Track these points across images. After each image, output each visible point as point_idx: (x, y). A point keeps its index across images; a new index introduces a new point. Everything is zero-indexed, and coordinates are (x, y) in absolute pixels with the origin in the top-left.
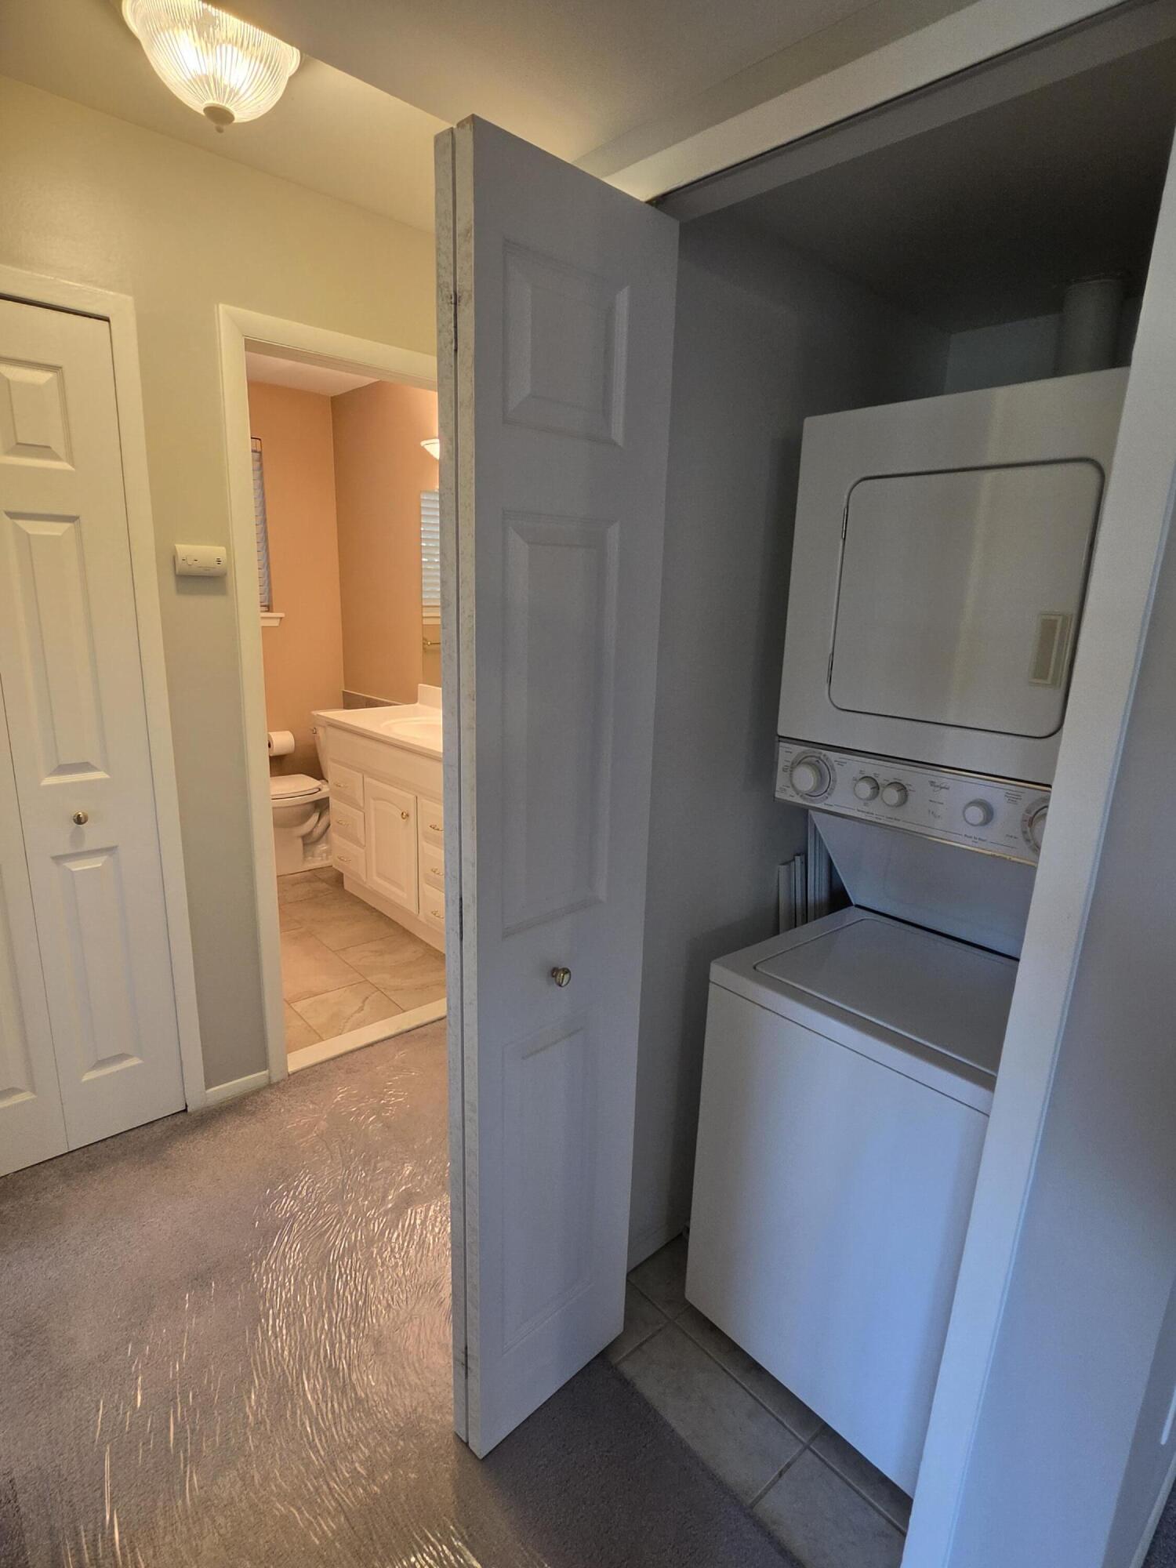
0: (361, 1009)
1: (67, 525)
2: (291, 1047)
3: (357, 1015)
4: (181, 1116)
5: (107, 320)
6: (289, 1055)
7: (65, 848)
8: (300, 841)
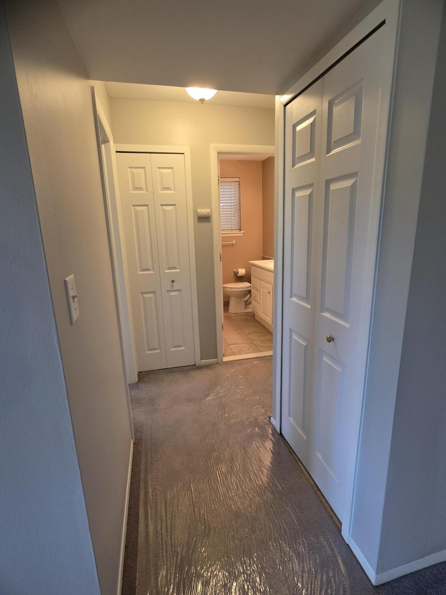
0: (249, 350)
1: (173, 207)
2: (224, 356)
3: (247, 351)
4: (194, 366)
5: (184, 154)
6: (223, 358)
7: (170, 289)
8: (244, 303)
